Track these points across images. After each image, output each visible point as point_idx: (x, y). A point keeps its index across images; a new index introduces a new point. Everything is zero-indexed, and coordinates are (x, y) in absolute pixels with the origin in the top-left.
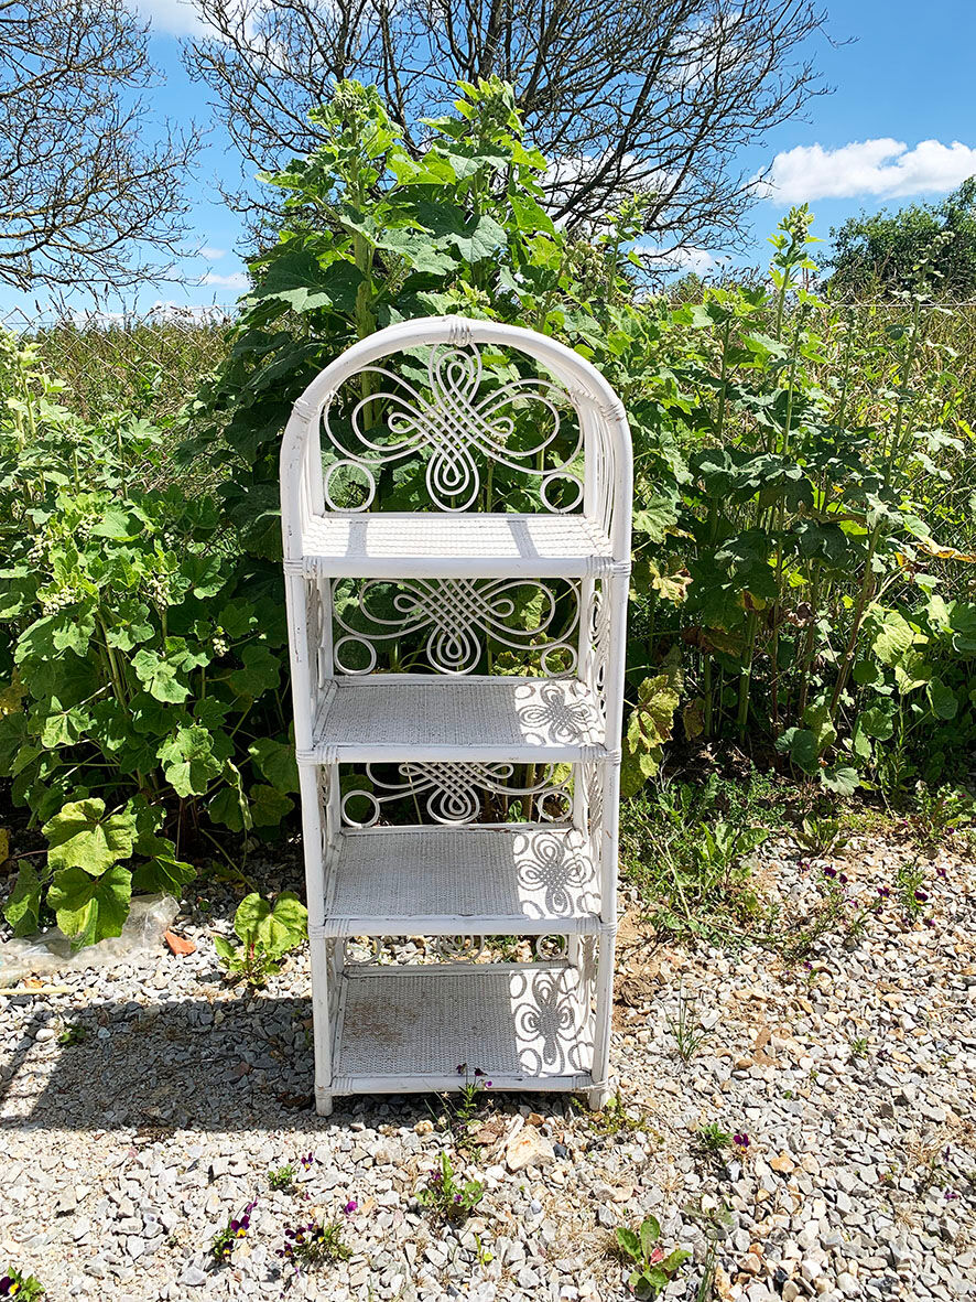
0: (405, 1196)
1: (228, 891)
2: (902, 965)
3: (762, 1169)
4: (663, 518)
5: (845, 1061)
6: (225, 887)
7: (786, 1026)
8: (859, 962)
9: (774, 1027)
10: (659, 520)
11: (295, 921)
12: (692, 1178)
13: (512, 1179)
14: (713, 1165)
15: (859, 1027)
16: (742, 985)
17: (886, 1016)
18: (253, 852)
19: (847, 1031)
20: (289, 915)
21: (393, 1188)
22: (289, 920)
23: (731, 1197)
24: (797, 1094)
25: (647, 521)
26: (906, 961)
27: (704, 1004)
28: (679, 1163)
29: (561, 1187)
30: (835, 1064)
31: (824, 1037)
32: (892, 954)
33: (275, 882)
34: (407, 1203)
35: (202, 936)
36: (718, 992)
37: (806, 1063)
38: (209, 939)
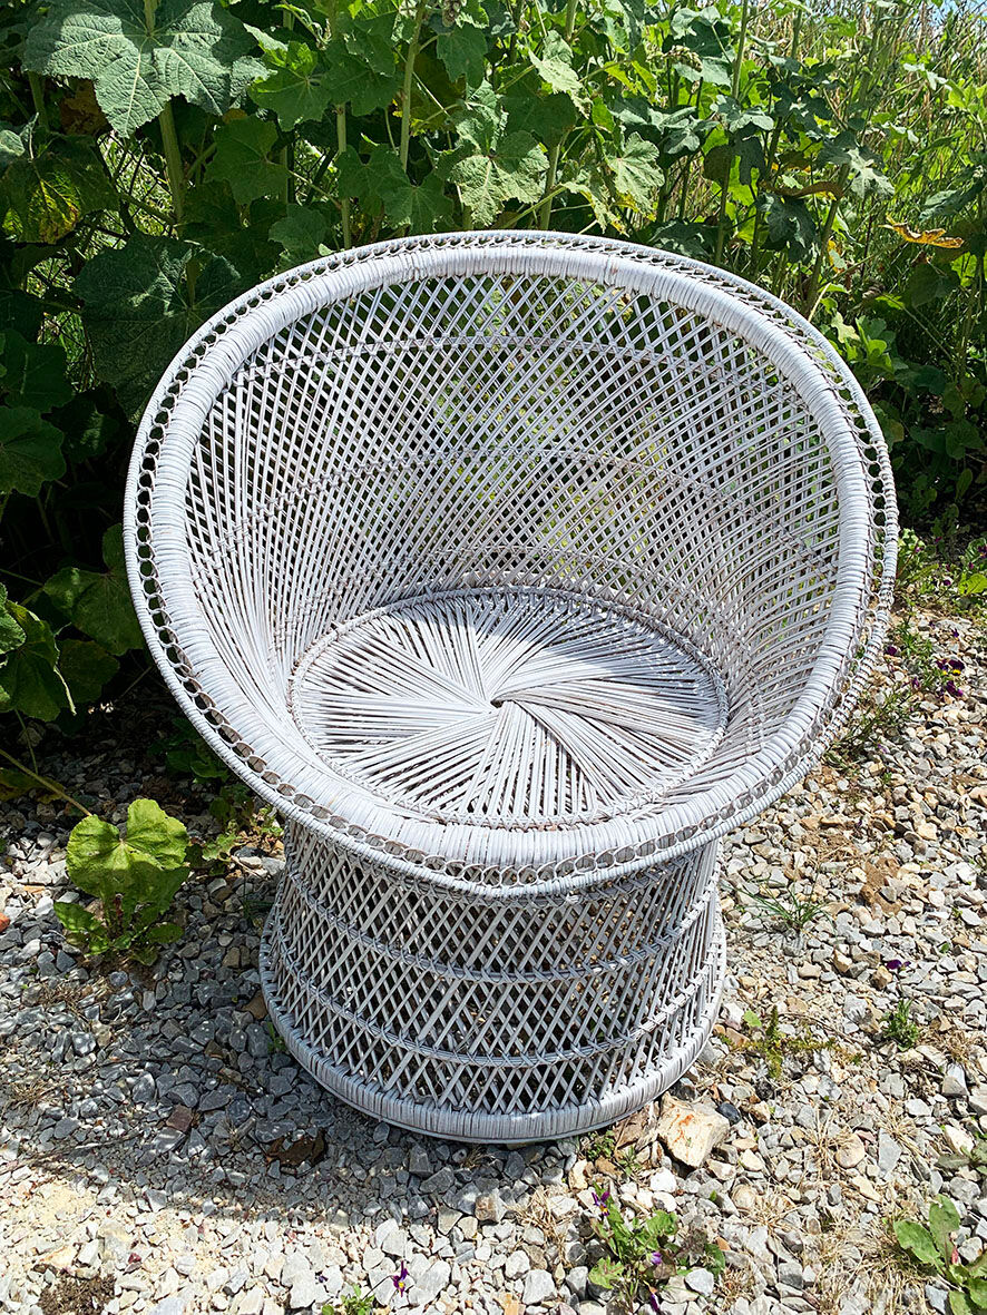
0: (560, 1274)
1: (25, 813)
2: (963, 750)
4: (646, 174)
5: (974, 884)
6: (16, 807)
7: (886, 854)
8: (916, 754)
9: (876, 859)
10: (642, 177)
11: (165, 844)
12: (915, 1106)
13: (692, 1185)
14: (929, 1076)
15: (965, 836)
16: (801, 810)
18: (42, 744)
19: (954, 845)
20: (155, 837)
21: (533, 1265)
22: (156, 844)
23: (977, 1118)
24: (955, 944)
25: (627, 175)
26: (967, 744)
27: (775, 846)
28: (886, 1087)
29: (760, 1175)
30: (963, 889)
31: (934, 859)
32: (944, 738)
33: (98, 785)
34: (565, 1281)
35: (12, 896)
36: (785, 829)
37: (937, 898)
38: (26, 899)
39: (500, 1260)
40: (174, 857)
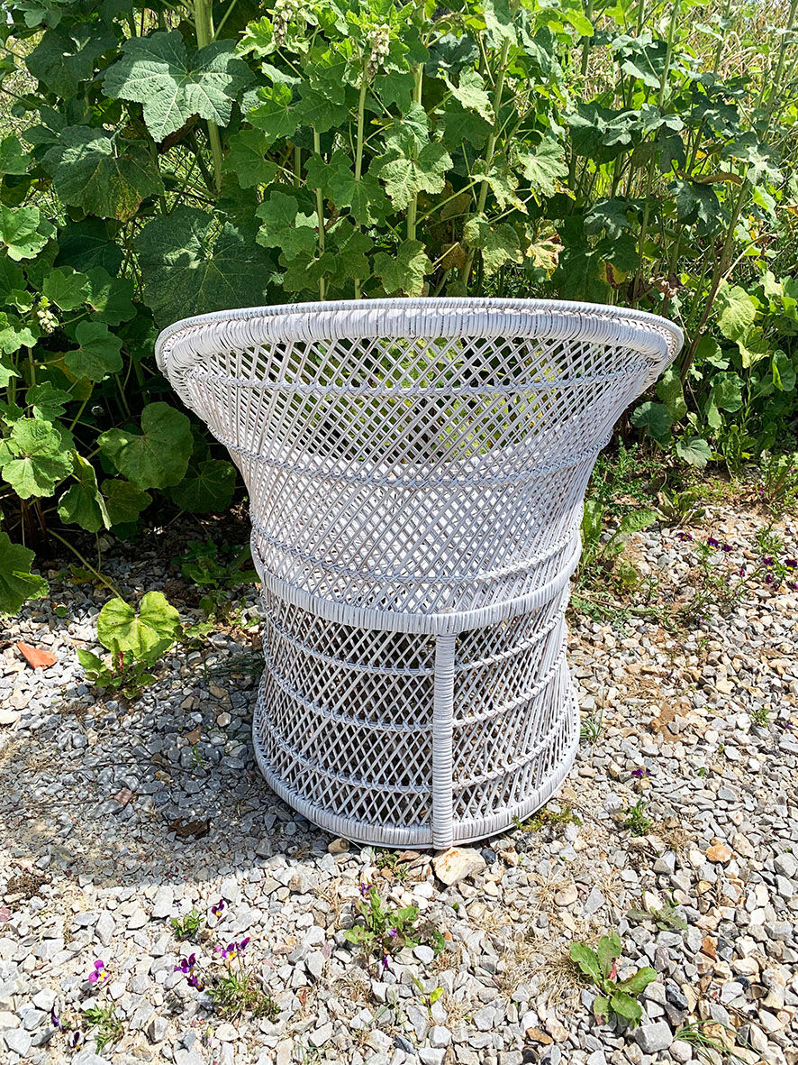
0: (331, 931)
1: (87, 594)
2: (779, 630)
3: (697, 858)
4: (553, 167)
5: (747, 731)
6: (82, 589)
7: (684, 699)
8: (738, 629)
9: (673, 701)
10: (549, 170)
11: (164, 623)
12: (629, 874)
13: (444, 896)
14: (647, 857)
15: (754, 694)
16: (630, 659)
17: (776, 682)
18: (109, 550)
19: (742, 700)
20: (158, 618)
21: (316, 923)
22: (158, 623)
23: (673, 891)
24: (711, 770)
25: (537, 170)
26: (783, 626)
27: (599, 682)
28: (612, 858)
29: (496, 899)
30: (737, 733)
31: (723, 708)
32: (767, 620)
33: (137, 581)
34: (333, 937)
35: (63, 645)
36: (611, 670)
37: (712, 737)
38: (70, 648)
39: (296, 916)
40: (169, 633)
